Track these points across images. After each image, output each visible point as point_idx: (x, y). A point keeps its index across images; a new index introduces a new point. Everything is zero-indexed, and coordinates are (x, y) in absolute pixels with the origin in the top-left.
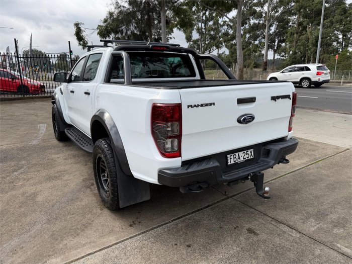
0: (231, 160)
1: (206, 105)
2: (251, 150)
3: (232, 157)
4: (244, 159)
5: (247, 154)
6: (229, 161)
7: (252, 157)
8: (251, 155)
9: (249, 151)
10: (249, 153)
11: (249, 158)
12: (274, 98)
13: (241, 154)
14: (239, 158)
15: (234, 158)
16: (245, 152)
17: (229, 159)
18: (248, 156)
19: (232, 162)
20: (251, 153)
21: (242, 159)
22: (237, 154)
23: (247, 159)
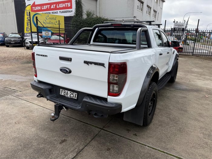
0: (62, 93)
1: (44, 56)
2: (76, 93)
3: (63, 91)
4: (70, 96)
5: (73, 95)
6: (61, 92)
7: (75, 98)
8: (75, 96)
9: (74, 93)
10: (74, 94)
11: (74, 98)
12: (86, 62)
13: (69, 92)
14: (67, 94)
15: (64, 93)
16: (72, 92)
17: (61, 91)
18: (73, 96)
19: (63, 94)
20: (76, 95)
21: (69, 96)
22: (66, 91)
23: (72, 97)
